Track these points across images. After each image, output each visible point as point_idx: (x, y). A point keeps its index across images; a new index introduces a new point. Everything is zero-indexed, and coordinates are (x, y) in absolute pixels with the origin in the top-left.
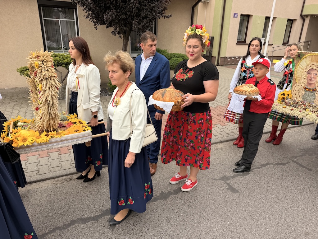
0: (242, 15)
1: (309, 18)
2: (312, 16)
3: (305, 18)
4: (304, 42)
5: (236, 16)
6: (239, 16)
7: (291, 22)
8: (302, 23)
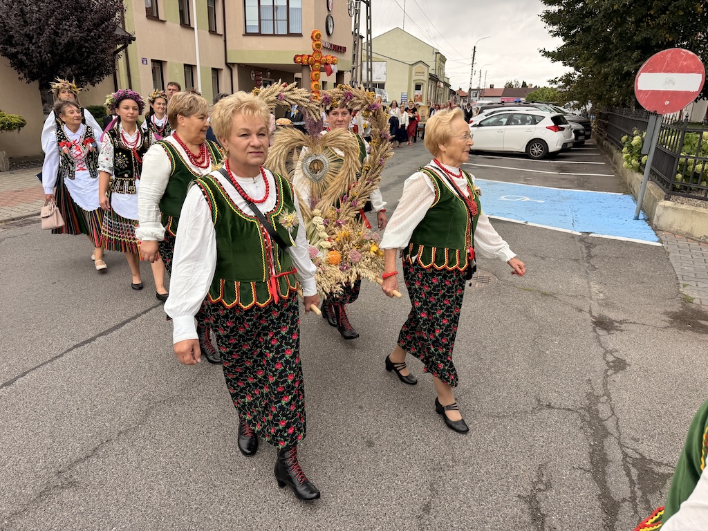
0: (152, 61)
1: (236, 68)
2: (239, 65)
3: (231, 67)
5: (145, 62)
6: (149, 62)
7: (216, 71)
8: (229, 74)
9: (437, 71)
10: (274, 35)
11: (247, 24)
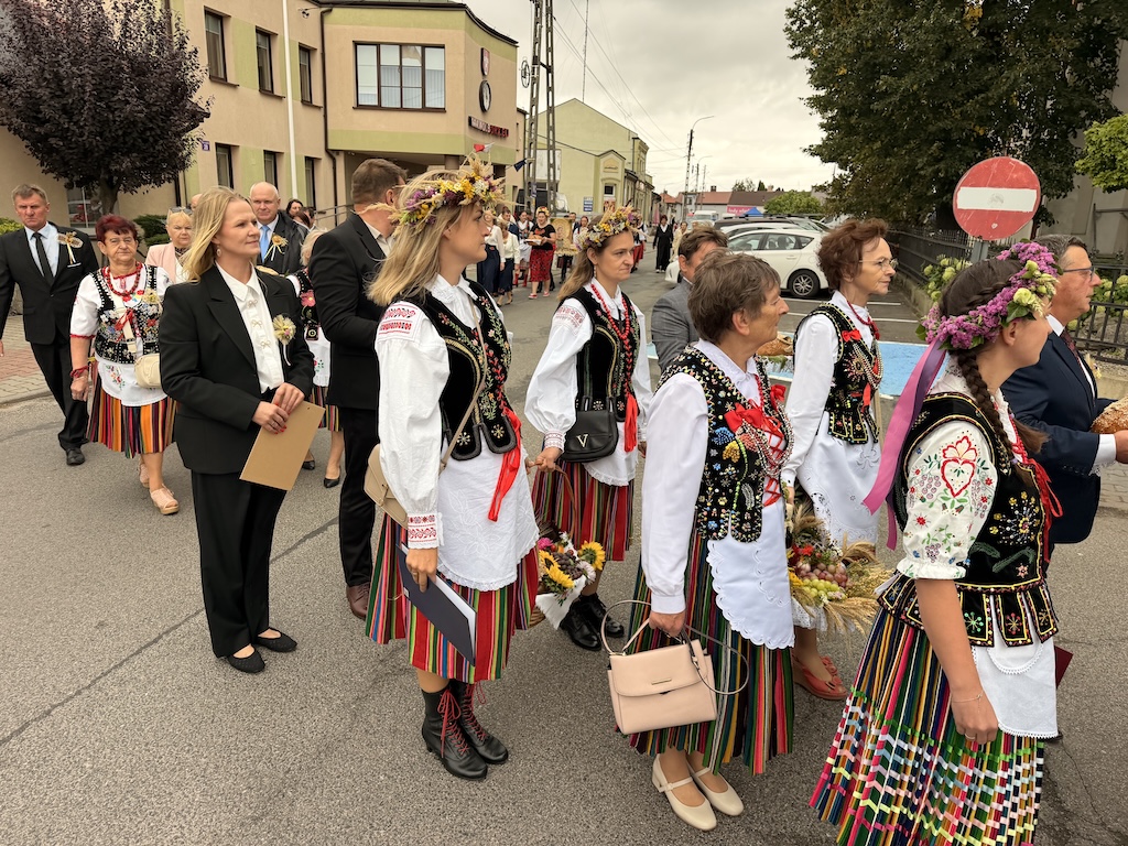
1: (342, 155)
2: (347, 153)
3: (334, 155)
4: (347, 206)
5: (206, 147)
6: (213, 147)
7: (311, 162)
8: (331, 165)
9: (635, 165)
10: (401, 109)
11: (360, 92)
